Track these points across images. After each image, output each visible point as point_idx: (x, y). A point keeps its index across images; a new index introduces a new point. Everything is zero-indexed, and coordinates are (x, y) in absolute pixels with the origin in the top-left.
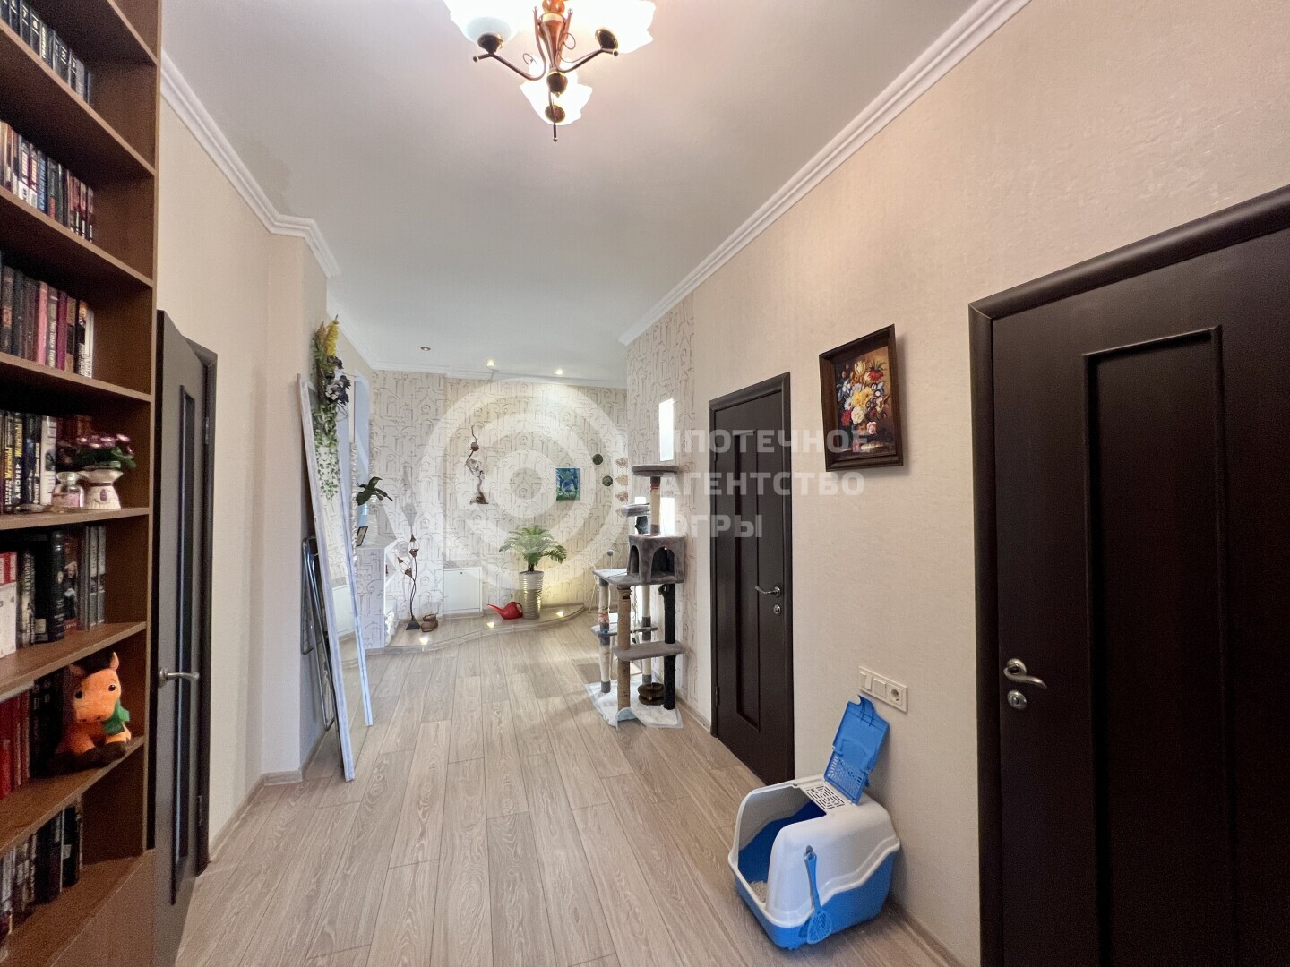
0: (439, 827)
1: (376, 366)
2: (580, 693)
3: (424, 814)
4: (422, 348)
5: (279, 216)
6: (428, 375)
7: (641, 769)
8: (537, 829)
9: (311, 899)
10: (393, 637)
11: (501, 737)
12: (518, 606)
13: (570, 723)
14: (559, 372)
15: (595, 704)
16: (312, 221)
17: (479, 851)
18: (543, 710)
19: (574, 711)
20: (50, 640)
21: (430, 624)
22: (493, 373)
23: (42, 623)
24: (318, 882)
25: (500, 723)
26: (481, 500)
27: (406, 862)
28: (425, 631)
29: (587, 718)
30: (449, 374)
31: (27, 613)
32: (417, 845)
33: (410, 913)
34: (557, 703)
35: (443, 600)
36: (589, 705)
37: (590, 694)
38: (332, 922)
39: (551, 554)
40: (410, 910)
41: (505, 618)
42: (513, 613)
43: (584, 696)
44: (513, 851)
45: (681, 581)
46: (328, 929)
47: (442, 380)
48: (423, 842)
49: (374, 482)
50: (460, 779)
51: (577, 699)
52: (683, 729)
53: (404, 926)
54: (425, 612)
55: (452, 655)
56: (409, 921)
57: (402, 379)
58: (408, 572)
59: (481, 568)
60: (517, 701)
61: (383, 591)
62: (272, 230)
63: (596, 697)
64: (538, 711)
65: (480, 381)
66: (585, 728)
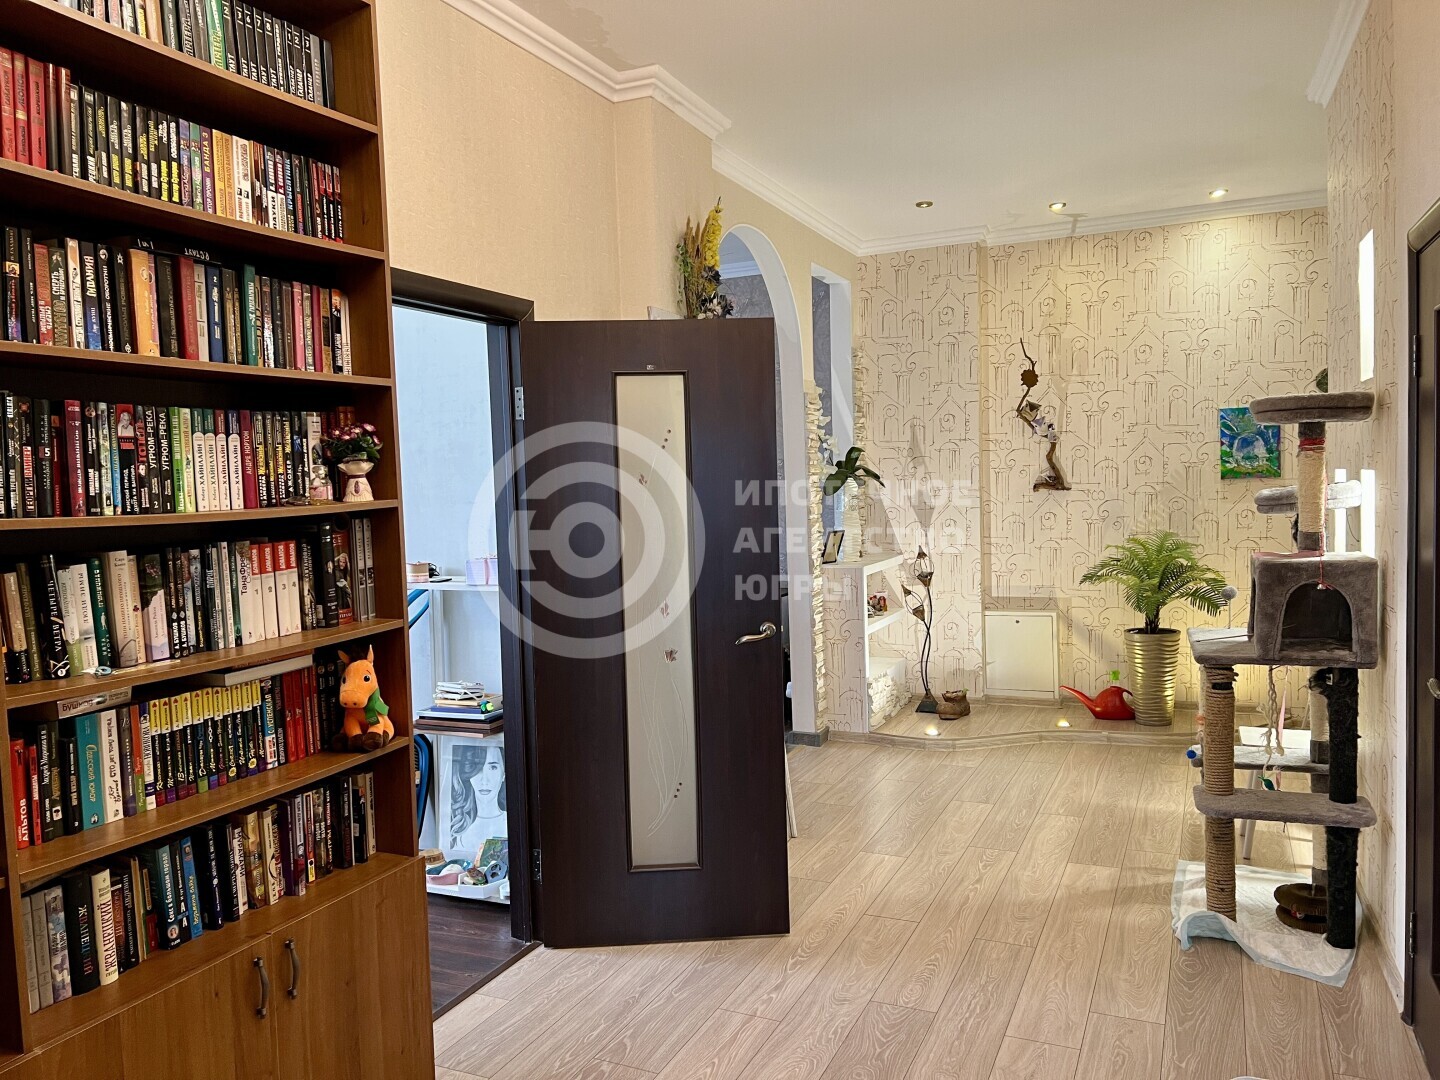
0: (803, 987)
1: (862, 251)
2: (1156, 871)
3: (795, 965)
4: (919, 205)
5: (620, 76)
6: (949, 250)
7: (1182, 1023)
8: (933, 1038)
9: (628, 1006)
10: (888, 718)
11: (965, 903)
12: (1125, 695)
13: (1103, 914)
14: (1218, 194)
15: (1173, 896)
16: (655, 68)
17: (835, 1033)
18: (1065, 881)
19: (1123, 896)
20: (328, 625)
21: (953, 707)
22: (1076, 221)
23: (320, 607)
24: (642, 994)
25: (978, 881)
26: (1055, 481)
27: (742, 1009)
28: (945, 717)
29: (1138, 915)
30: (991, 241)
31: (308, 599)
32: (765, 997)
33: (714, 1063)
34: (1102, 876)
35: (984, 668)
36: (1163, 895)
37: (1178, 878)
38: (633, 1037)
39: (1195, 595)
40: (716, 1060)
41: (1098, 715)
42: (1113, 709)
43: (1162, 879)
44: (878, 1050)
45: (1371, 665)
46: (628, 1042)
47: (974, 254)
48: (774, 996)
49: (854, 455)
50: (867, 939)
51: (1143, 880)
52: (1340, 990)
53: (701, 1072)
54: (953, 687)
55: (969, 765)
56: (709, 1070)
57: (905, 264)
58: (918, 612)
59: (1054, 614)
60: (1029, 857)
61: (863, 638)
62: (615, 99)
63: (1186, 886)
64: (1056, 881)
65: (1049, 243)
66: (1122, 929)
